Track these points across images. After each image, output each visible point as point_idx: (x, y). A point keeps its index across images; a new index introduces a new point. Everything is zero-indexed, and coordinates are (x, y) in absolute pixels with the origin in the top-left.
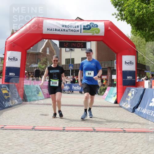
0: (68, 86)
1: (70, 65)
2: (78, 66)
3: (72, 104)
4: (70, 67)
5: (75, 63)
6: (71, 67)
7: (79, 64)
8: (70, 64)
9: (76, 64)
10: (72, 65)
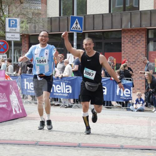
0: (68, 84)
1: (73, 19)
2: (98, 21)
3: (80, 142)
4: (74, 25)
5: (88, 13)
6: (76, 26)
7: (103, 15)
8: (75, 15)
9: (94, 15)
10: (80, 20)
